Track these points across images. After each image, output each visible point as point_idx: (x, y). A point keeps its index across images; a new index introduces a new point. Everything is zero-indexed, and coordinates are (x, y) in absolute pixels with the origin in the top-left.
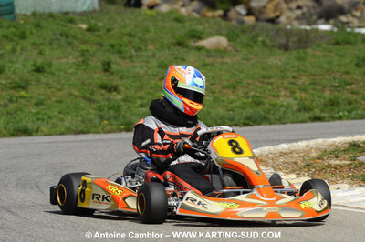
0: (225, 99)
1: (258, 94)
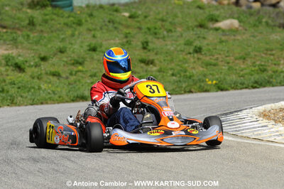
0: (237, 68)
1: (263, 63)
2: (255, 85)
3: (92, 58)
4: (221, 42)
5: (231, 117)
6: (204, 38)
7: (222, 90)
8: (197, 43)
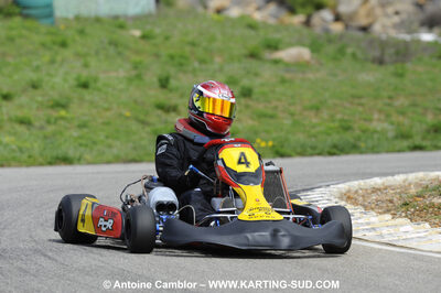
0: (306, 122)
2: (334, 150)
3: (82, 99)
4: (283, 81)
7: (282, 156)
8: (246, 82)
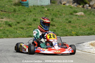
1: (91, 27)
2: (89, 34)
3: (34, 23)
4: (78, 19)
5: (80, 45)
6: (72, 18)
7: (77, 36)
8: (70, 20)
